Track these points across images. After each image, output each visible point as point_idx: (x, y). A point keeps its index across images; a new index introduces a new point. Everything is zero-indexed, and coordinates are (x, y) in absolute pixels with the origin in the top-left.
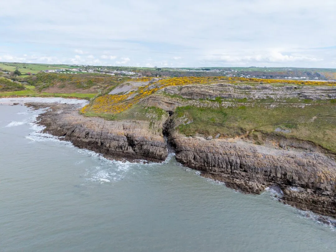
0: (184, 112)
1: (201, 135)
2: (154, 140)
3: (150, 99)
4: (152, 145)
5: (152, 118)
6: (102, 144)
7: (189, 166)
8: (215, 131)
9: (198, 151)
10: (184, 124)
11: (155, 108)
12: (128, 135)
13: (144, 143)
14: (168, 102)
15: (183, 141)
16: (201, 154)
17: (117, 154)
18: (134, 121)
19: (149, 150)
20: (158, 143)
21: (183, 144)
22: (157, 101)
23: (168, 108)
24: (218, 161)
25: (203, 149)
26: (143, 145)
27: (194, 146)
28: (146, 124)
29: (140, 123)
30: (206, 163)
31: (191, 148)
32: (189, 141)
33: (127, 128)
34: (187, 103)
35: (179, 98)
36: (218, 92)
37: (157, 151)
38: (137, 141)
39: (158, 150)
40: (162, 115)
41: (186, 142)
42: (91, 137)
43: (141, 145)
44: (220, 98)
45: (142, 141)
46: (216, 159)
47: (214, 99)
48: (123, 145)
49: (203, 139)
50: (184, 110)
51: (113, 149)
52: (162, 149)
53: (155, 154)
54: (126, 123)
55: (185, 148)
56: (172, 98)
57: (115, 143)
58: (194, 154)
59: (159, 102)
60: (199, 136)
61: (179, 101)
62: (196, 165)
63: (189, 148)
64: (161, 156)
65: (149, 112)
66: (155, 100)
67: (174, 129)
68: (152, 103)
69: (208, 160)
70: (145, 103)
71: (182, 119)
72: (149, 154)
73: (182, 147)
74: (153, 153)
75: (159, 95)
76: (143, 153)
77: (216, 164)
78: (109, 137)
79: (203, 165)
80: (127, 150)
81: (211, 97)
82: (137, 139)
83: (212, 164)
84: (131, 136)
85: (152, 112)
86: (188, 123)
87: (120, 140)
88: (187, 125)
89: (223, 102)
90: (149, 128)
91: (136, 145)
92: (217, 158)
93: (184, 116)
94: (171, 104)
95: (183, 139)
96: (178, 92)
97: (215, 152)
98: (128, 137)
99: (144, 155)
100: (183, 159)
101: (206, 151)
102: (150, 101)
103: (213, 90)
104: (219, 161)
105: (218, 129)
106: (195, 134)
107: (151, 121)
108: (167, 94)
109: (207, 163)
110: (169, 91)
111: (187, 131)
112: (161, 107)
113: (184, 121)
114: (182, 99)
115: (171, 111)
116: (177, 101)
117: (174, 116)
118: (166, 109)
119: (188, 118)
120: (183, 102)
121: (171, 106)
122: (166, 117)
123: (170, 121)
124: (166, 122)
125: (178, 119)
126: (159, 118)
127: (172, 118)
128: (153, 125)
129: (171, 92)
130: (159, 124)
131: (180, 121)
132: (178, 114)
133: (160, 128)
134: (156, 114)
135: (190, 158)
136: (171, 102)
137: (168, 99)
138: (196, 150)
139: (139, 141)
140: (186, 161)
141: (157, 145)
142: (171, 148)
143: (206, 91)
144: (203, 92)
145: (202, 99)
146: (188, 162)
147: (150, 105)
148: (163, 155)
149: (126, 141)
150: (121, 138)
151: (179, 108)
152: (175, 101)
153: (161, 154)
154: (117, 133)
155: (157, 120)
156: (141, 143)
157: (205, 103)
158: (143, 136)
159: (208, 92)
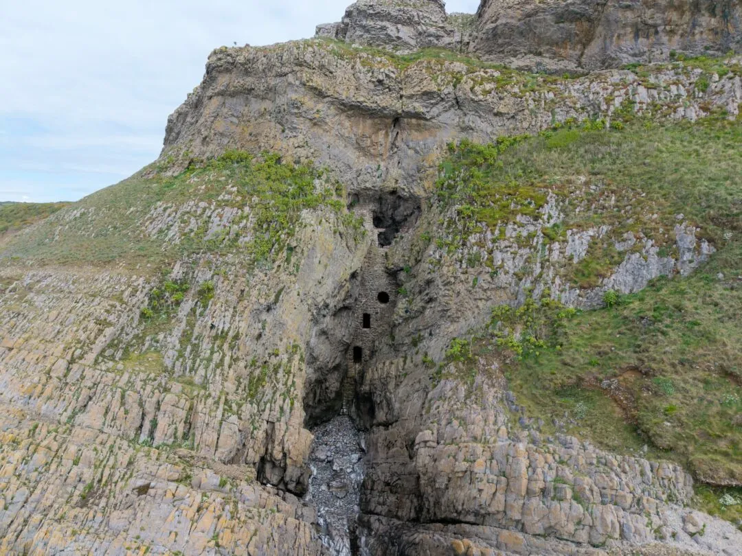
0: (542, 173)
3: (209, 92)
5: (193, 242)
14: (362, 98)
22: (265, 103)
23: (365, 163)
34: (550, 107)
35: (466, 62)
50: (539, 157)
56: (404, 68)
59: (281, 100)
61: (466, 84)
66: (246, 93)
68: (220, 126)
71: (523, 242)
88: (617, 301)
93: (550, 210)
94: (397, 120)
102: (209, 108)
107: (177, 271)
108: (355, 46)
110: (370, 23)
112: (302, 152)
113: (555, 256)
114: (497, 74)
115: (394, 192)
116: (451, 89)
117: (421, 231)
118: (349, 176)
119: (605, 228)
120: (515, 95)
121: (390, 139)
122: (351, 243)
123: (382, 284)
124: (345, 289)
125: (481, 244)
126: (267, 237)
127: (407, 253)
128: (193, 311)
129: (392, 30)
130: (272, 298)
131: (509, 265)
132: (472, 201)
133: (282, 350)
134: (241, 207)
136: (398, 107)
137: (365, 78)
147: (205, 141)
151: (471, 152)
152: (434, 87)
155: (247, 259)
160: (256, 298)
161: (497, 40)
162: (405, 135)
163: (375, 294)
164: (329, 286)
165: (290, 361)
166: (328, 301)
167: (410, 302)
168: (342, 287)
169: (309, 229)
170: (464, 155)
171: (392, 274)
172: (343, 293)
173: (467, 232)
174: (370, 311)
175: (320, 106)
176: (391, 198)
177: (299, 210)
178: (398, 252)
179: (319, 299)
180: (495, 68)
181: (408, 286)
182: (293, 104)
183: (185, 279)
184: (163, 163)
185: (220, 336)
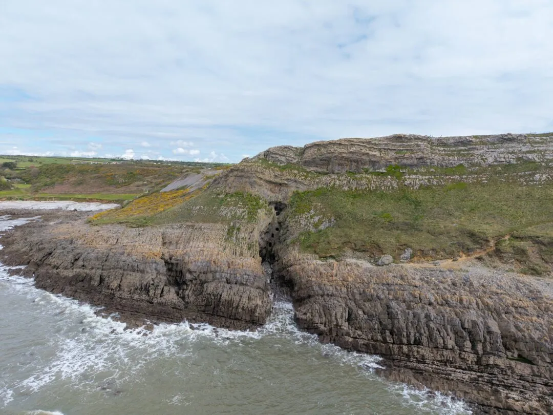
0: (312, 202)
1: (358, 254)
2: (234, 270)
3: (231, 174)
4: (228, 282)
5: (234, 217)
6: (101, 280)
7: (334, 340)
8: (398, 241)
9: (357, 297)
10: (313, 230)
11: (242, 195)
12: (171, 259)
13: (210, 276)
15: (314, 271)
16: (368, 304)
17: (132, 307)
18: (190, 224)
19: (221, 296)
20: (245, 277)
21: (314, 279)
22: (247, 180)
23: (273, 195)
24: (428, 326)
25: (374, 289)
26: (207, 282)
27: (345, 283)
28: (217, 230)
29: (204, 228)
30: (388, 333)
31: (339, 288)
32: (329, 269)
33: (171, 242)
34: (317, 183)
35: (298, 170)
36: (392, 154)
37: (241, 296)
38: (190, 272)
39: (245, 295)
40: (259, 211)
41: (321, 273)
42: (83, 266)
43: (202, 283)
44: (397, 168)
45: (204, 273)
47: (383, 170)
48: (152, 282)
49: (365, 264)
50: (312, 198)
51: (126, 295)
52: (255, 292)
53: (237, 307)
54: (169, 230)
55: (321, 289)
56: (282, 172)
57: (133, 279)
58: (347, 305)
59: (252, 180)
60: (353, 258)
61: (297, 177)
62: (356, 338)
63: (331, 289)
64: (252, 312)
65: (228, 205)
66: (242, 176)
67: (288, 243)
68: (234, 184)
69: (393, 324)
70: (220, 185)
71: (306, 218)
72: (219, 306)
73: (312, 286)
74: (230, 303)
75: (252, 165)
76: (204, 303)
78: (121, 263)
79: (379, 338)
80: (161, 296)
82: (192, 267)
84: (177, 260)
85: (236, 204)
86: (322, 227)
87: (148, 270)
88: (320, 231)
90: (226, 240)
91: (188, 283)
93: (312, 212)
94: (280, 184)
95: (312, 266)
96: (295, 159)
97: (411, 298)
98: (172, 264)
99: (208, 308)
100: (317, 320)
101: (382, 297)
102: (231, 179)
103: (379, 150)
105: (404, 238)
106: (344, 251)
107: (232, 224)
108: (270, 162)
109: (392, 333)
110: (274, 156)
111: (322, 245)
112: (257, 193)
113: (312, 221)
114: (305, 174)
115: (280, 202)
116: (294, 178)
117: (286, 213)
118: (268, 198)
119: (322, 216)
120: (309, 180)
121: (279, 189)
122: (269, 216)
123: (277, 226)
125: (298, 218)
126: (250, 216)
127: (283, 218)
128: (236, 233)
129: (279, 158)
130: (252, 230)
131: (303, 223)
132: (297, 208)
134: (243, 208)
135: (336, 319)
136: (281, 182)
137: (272, 174)
138: (353, 294)
139: (195, 272)
140: (325, 326)
141: (243, 282)
142: (281, 291)
143: (364, 151)
144: (355, 156)
145: (354, 173)
146: (331, 330)
147: (230, 188)
148: (258, 310)
149: (161, 271)
150: (151, 264)
151: (299, 194)
152: (289, 178)
153: (253, 306)
154: (144, 254)
155: (247, 221)
156: (201, 278)
157: (361, 179)
158: (208, 258)
159: (368, 154)
160: (249, 230)
161: (307, 163)
162: (283, 188)
163: (275, 228)
164: (264, 227)
166: (263, 230)
167: (283, 231)
169: (260, 214)
170: (297, 194)
171: (279, 223)
172: (267, 228)
173: (295, 215)
174: (274, 233)
175: (261, 182)
176: (279, 204)
177: (257, 209)
178: (281, 218)
180: (305, 172)
181: (283, 227)
182: (255, 181)
183: (233, 226)
184: (218, 192)
185: (243, 238)
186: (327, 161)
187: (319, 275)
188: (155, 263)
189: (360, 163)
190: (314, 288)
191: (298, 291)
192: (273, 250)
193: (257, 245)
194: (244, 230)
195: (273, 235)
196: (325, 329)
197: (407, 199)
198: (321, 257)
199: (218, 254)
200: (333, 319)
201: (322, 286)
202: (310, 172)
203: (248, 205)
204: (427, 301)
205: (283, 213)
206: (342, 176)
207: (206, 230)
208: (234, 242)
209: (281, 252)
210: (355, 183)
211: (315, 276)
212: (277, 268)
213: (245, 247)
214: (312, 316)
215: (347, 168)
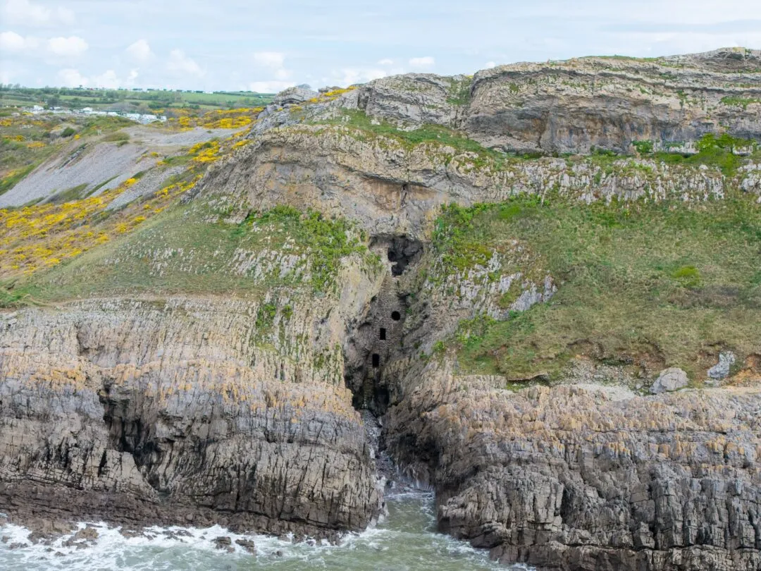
0: (493, 237)
1: (607, 370)
2: (284, 410)
3: (261, 157)
4: (270, 438)
5: (274, 279)
7: (528, 554)
8: (704, 335)
9: (589, 463)
10: (495, 314)
11: (293, 215)
12: (107, 390)
13: (221, 427)
14: (380, 172)
15: (490, 414)
16: (610, 477)
17: (33, 495)
18: (152, 298)
19: (254, 468)
20: (312, 425)
21: (486, 431)
22: (309, 172)
23: (382, 215)
24: (728, 506)
25: (628, 442)
26: (214, 441)
27: (562, 433)
28: (231, 313)
29: (192, 310)
30: (644, 528)
31: (546, 444)
32: (527, 406)
33: (101, 348)
34: (510, 183)
35: (455, 144)
36: (714, 102)
37: (305, 469)
38: (167, 419)
39: (315, 467)
40: (344, 261)
41: (506, 417)
43: (200, 447)
44: (726, 141)
46: (711, 496)
47: (689, 148)
48: (73, 441)
49: (620, 393)
50: (494, 224)
52: (339, 461)
53: (296, 494)
54: (96, 317)
56: (410, 149)
57: (19, 435)
58: (563, 481)
59: (322, 173)
60: (593, 379)
61: (454, 164)
62: (576, 545)
63: (528, 446)
64: (334, 503)
65: (254, 242)
68: (272, 185)
69: (657, 508)
70: (229, 188)
71: (477, 281)
72: (251, 489)
73: (482, 446)
74: (277, 485)
75: (322, 131)
77: (710, 521)
79: (626, 539)
80: (100, 473)
81: (672, 138)
82: (171, 407)
83: (685, 529)
84: (127, 393)
85: (277, 243)
86: (519, 305)
87: (58, 410)
88: (514, 316)
89: (750, 167)
90: (254, 340)
91: (163, 447)
92: (720, 486)
93: (494, 262)
94: (405, 185)
96: (447, 112)
97: (706, 456)
99: (221, 498)
100: (489, 514)
101: (642, 457)
102: (262, 171)
103: (680, 92)
104: (736, 503)
105: (721, 327)
106: (572, 365)
107: (268, 298)
108: (374, 122)
109: (653, 529)
110: (386, 103)
111: (517, 352)
112: (337, 211)
113: (492, 291)
114: (476, 156)
115: (403, 236)
116: (443, 166)
117: (422, 267)
118: (369, 225)
119: (520, 274)
120: (486, 174)
121: (400, 197)
122: (372, 276)
123: (395, 305)
124: (367, 309)
125: (454, 281)
126: (319, 275)
127: (413, 283)
128: (281, 322)
129: (402, 109)
130: (325, 315)
131: (469, 295)
132: (452, 252)
133: (330, 347)
134: (300, 255)
135: (535, 510)
136: (406, 178)
137: (382, 157)
138: (580, 458)
139: (180, 419)
140: (508, 527)
141: (307, 437)
142: (405, 475)
143: (636, 94)
144: (612, 106)
145: (611, 155)
146: (521, 533)
147: (259, 196)
148: (347, 500)
149: (92, 416)
150: (63, 398)
151: (457, 212)
152: (431, 166)
153: (336, 491)
154: (38, 375)
155: (309, 290)
156: (195, 433)
157: (628, 172)
158: (210, 385)
159: (646, 102)
160: (316, 315)
161: (480, 125)
162: (411, 195)
163: (389, 313)
164: (357, 307)
165: (336, 354)
166: (357, 318)
167: (414, 318)
168: (365, 308)
169: (346, 270)
170: (451, 213)
171: (402, 298)
172: (366, 312)
173: (447, 273)
174: (386, 327)
175: (349, 178)
176: (401, 241)
177: (339, 257)
178: (406, 282)
179: (351, 316)
180: (475, 151)
181: (413, 307)
182: (331, 178)
183: (272, 303)
184: (223, 209)
185: (299, 337)
186: (537, 121)
187: (502, 420)
188: (75, 394)
189: (628, 127)
190: (488, 447)
191: (448, 465)
192: (384, 374)
193: (339, 357)
194: (303, 315)
195: (383, 333)
196: (509, 531)
197: (745, 228)
198: (513, 382)
199: (238, 373)
200: (528, 508)
201: (507, 442)
202: (491, 149)
203: (312, 244)
204: (739, 461)
205: (413, 269)
206: (579, 161)
207: (197, 315)
208: (277, 345)
209: (407, 379)
210: (611, 181)
211: (492, 423)
212: (394, 423)
213: (307, 359)
214: (479, 508)
215: (594, 141)
